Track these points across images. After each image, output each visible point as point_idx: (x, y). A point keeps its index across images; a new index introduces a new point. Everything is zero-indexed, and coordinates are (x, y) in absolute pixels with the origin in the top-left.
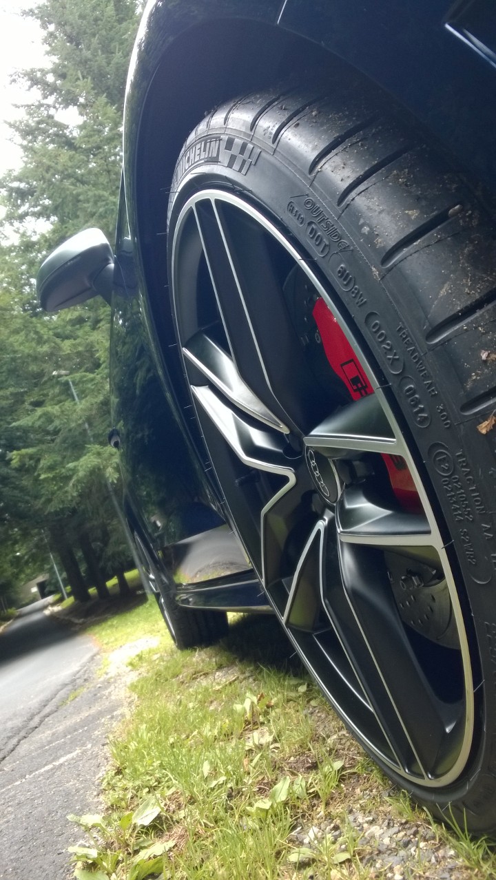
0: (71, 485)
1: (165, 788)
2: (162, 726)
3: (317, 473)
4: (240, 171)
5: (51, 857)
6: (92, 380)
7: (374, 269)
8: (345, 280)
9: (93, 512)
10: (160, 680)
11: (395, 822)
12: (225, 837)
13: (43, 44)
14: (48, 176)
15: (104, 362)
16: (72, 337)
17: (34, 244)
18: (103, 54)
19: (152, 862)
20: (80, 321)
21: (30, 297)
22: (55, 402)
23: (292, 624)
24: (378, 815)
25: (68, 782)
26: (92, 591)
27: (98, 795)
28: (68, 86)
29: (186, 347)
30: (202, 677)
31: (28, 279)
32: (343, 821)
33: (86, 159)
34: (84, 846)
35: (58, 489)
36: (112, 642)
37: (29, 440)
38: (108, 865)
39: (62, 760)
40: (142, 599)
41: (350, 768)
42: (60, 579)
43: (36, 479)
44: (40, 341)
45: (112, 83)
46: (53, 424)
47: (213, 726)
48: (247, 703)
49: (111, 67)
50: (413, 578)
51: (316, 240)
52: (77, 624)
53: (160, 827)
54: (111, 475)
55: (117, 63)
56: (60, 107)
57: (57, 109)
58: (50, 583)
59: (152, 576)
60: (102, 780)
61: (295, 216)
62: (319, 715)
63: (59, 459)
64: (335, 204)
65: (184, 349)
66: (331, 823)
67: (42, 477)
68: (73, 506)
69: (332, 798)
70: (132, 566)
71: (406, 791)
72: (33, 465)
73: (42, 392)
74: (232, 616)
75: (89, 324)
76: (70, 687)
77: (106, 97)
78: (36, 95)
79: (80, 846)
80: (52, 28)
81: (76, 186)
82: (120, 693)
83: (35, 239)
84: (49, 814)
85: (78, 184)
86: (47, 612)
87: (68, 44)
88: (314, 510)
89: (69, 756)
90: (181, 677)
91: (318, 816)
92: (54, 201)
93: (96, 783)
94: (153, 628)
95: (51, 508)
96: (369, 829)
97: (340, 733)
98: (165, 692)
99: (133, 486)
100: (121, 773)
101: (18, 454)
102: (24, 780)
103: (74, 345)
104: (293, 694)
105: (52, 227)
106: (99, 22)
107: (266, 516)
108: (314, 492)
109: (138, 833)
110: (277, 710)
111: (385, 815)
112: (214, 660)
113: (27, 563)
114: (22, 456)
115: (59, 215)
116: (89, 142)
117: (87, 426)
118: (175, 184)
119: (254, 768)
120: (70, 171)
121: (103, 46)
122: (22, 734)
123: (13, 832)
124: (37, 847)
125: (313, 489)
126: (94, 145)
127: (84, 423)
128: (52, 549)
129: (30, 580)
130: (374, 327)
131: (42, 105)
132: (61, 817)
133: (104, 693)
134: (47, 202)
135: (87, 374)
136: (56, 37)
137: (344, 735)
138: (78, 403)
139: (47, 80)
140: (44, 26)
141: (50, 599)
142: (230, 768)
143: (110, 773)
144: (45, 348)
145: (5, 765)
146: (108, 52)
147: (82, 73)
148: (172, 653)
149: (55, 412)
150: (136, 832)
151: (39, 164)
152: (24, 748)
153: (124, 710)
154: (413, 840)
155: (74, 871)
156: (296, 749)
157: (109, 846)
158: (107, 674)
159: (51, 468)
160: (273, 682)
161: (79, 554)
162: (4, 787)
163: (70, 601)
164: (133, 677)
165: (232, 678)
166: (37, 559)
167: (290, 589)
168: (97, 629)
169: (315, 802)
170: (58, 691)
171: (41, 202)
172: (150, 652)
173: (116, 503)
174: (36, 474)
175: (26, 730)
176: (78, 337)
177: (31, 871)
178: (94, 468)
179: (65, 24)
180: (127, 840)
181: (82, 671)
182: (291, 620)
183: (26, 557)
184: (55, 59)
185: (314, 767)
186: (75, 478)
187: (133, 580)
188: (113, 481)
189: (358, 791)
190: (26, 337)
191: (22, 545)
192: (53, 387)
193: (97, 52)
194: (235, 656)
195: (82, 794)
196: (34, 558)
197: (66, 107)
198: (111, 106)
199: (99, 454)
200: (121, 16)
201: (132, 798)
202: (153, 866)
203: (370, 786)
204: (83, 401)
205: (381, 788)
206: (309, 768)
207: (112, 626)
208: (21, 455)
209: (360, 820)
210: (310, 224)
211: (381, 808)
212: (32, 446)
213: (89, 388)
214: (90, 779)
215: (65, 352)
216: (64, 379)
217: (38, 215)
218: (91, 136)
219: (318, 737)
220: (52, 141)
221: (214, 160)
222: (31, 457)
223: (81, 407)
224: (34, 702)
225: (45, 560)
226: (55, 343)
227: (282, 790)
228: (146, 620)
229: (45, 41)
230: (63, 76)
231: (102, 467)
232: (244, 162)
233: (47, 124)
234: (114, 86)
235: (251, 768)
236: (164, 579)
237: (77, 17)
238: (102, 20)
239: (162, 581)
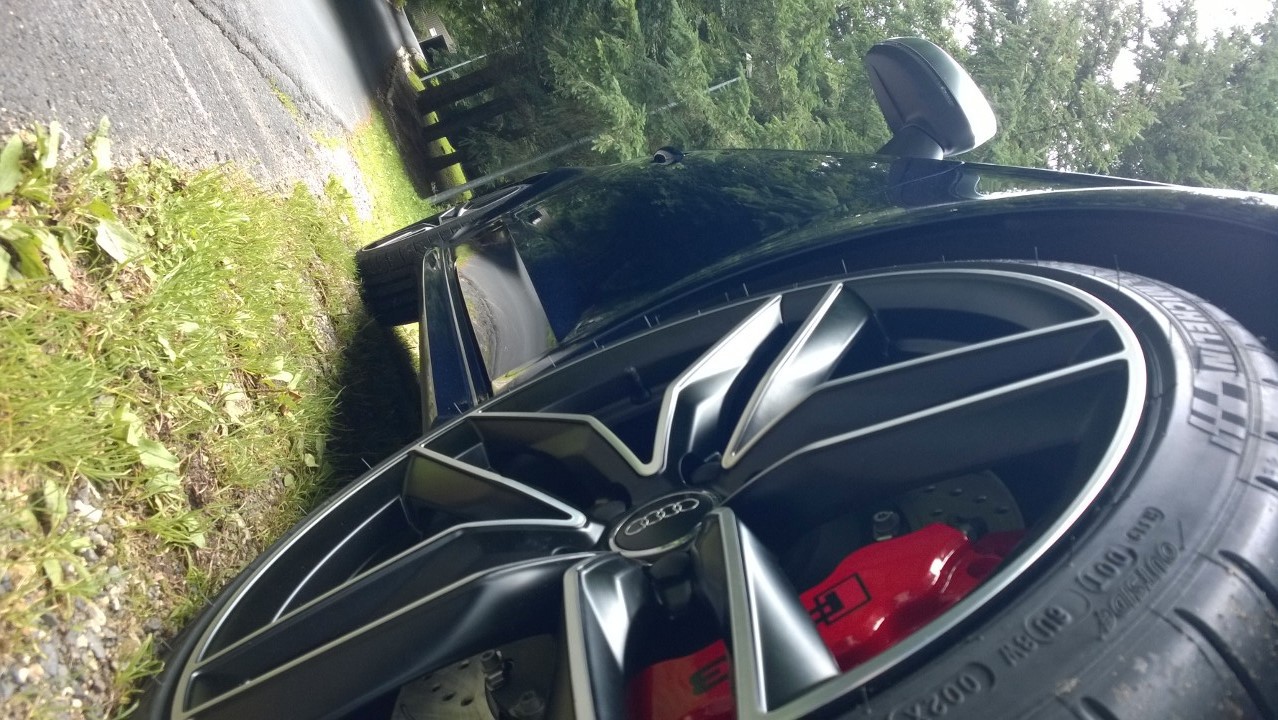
0: (587, 84)
1: (154, 263)
2: (247, 245)
3: (660, 513)
4: (1193, 412)
5: (43, 90)
6: (740, 112)
7: (1074, 682)
8: (1044, 622)
9: (548, 116)
10: (314, 229)
11: (113, 650)
12: (81, 376)
13: (1232, 28)
14: (1038, 40)
15: (766, 128)
16: (802, 81)
17: (937, 22)
18: (1219, 117)
19: (38, 259)
20: (825, 92)
21: (858, 17)
22: (706, 58)
23: (413, 463)
24: (123, 619)
25: (159, 104)
26: (433, 118)
27: (142, 155)
28: (1171, 67)
29: (845, 289)
30: (318, 294)
31: (885, 14)
32: (112, 562)
33: (1063, 96)
34: (61, 142)
35: (579, 65)
36: (362, 150)
37: (650, 20)
38: (32, 186)
39: (192, 91)
40: (424, 191)
41: (195, 558)
42: (450, 69)
43: (594, 33)
44: (796, 34)
45: (1175, 131)
46: (675, 55)
47: (250, 326)
48: (285, 374)
49: (1198, 130)
50: (500, 673)
51: (1105, 566)
52: (386, 95)
53: (94, 262)
54: (603, 142)
55: (1204, 139)
56: (1139, 55)
57: (1135, 51)
58: (443, 56)
59: (462, 212)
60: (163, 159)
61: (1140, 523)
62: (273, 490)
63: (625, 66)
64: (1176, 604)
65: (841, 285)
66: (109, 540)
67: (598, 42)
68: (556, 87)
69: (147, 535)
70: (471, 174)
71: (161, 670)
72: (615, 28)
73: (720, 37)
74: (410, 333)
75: (822, 105)
76: (298, 93)
77: (1155, 124)
78: (1158, 19)
79: (61, 134)
80: (1256, 41)
81: (1024, 82)
82: (290, 170)
83: (945, 23)
84: (110, 81)
85: (1027, 85)
86: (401, 52)
87: (1232, 66)
88: (598, 502)
89: (198, 103)
90: (319, 262)
91: (119, 518)
92: (1000, 50)
93: (159, 149)
94: (384, 210)
95: (553, 56)
96: (101, 607)
97: (247, 531)
98: (296, 241)
99: (592, 183)
100: (175, 190)
101: (630, 6)
102: (160, 35)
103: (791, 83)
104: (300, 445)
105: (962, 47)
106: (1265, 111)
107: (585, 424)
108: (629, 506)
109: (84, 228)
110: (277, 423)
111: (123, 631)
112: (345, 311)
113: (472, 21)
114: (628, 12)
115: (978, 57)
116: (1089, 100)
117: (673, 104)
118: (1127, 281)
119: (190, 402)
120: (1046, 73)
121: (1229, 117)
122: (229, 27)
123: (81, 25)
124: (58, 67)
125: (634, 503)
126: (1084, 107)
127: (676, 100)
128: (492, 57)
129: (447, 27)
130: (968, 680)
131: (1141, 29)
132: (107, 99)
133: (291, 146)
134: (998, 39)
135: (749, 105)
136: (1242, 47)
137: (244, 536)
138: (705, 92)
139: (1179, 36)
140: (1258, 29)
141: (420, 56)
142: (189, 365)
143: (176, 171)
144: (785, 42)
145: (182, 4)
146: (1221, 125)
147: (1190, 87)
148: (350, 243)
149: (692, 59)
150: (86, 224)
151: (1055, 26)
152: (207, 30)
153: (268, 182)
154: (85, 685)
155: (20, 128)
156: (221, 462)
157: (62, 182)
158: (318, 146)
159: (611, 54)
160: (320, 410)
161: (486, 97)
162: (149, 5)
163: (418, 84)
164: (314, 187)
165: (320, 341)
166: (477, 36)
167: (465, 460)
168: (380, 126)
169: (141, 509)
170: (291, 76)
171: (998, 31)
172: (350, 209)
173: (562, 149)
174: (602, 32)
175: (234, 33)
176: (802, 90)
177: (21, 59)
178: (612, 117)
179: (1263, 61)
180: (73, 212)
181: (321, 109)
182: (420, 461)
183: (480, 20)
184: (1210, 47)
185: (196, 502)
186: (597, 89)
187: (451, 175)
188: (593, 145)
189: (160, 576)
190: (801, 14)
191: (497, 14)
192: (729, 54)
193: (1221, 109)
194: (351, 342)
195: (142, 129)
196: (479, 30)
197: (1138, 65)
198: (1142, 130)
199: (633, 124)
200: (1274, 143)
201: (138, 210)
202: (31, 260)
203: (168, 596)
204: (708, 100)
205: (165, 613)
206: (193, 491)
207: (384, 147)
208: (629, 10)
209: (115, 591)
210: (1132, 553)
211: (133, 620)
212: (642, 26)
213: (728, 107)
214: (165, 139)
215: (781, 70)
216: (741, 70)
217: (978, 27)
218: (1097, 102)
219: (238, 497)
220: (1088, 45)
221: (1198, 363)
222: (626, 25)
223: (701, 96)
224: (273, 42)
225: (476, 48)
226: (793, 56)
227: (160, 458)
228: (395, 198)
229: (1236, 32)
230: (1184, 59)
231: (613, 129)
232: (1211, 420)
233: (1114, 38)
234: (1170, 134)
235: (189, 398)
236: (460, 232)
237: (1273, 78)
238: (1268, 114)
239: (457, 228)
